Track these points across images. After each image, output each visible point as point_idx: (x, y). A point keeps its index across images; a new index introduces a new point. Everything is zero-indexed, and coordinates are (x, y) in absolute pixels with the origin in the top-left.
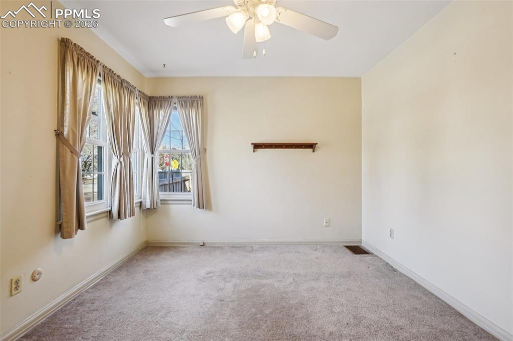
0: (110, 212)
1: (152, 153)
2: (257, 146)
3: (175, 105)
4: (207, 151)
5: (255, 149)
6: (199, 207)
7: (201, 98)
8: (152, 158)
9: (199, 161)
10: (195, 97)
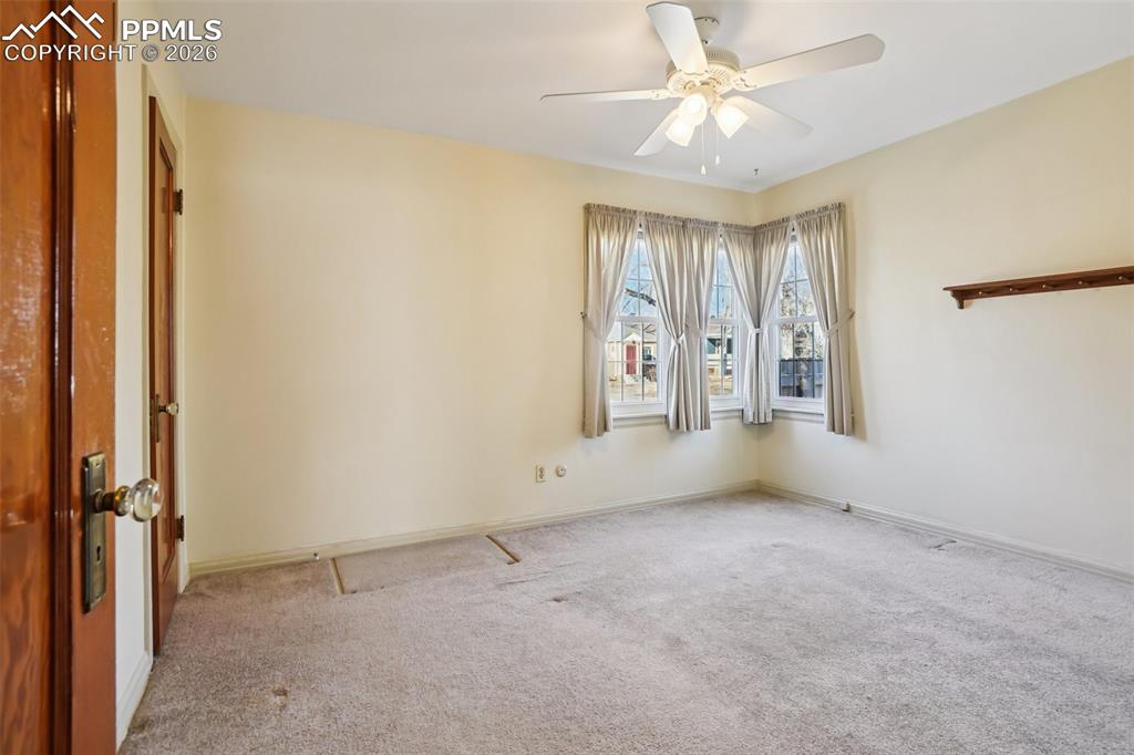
0: (666, 417)
1: (757, 325)
2: (963, 295)
3: (793, 233)
4: (856, 316)
5: (965, 302)
6: (834, 430)
7: (840, 207)
8: (757, 334)
9: (833, 338)
10: (826, 208)
